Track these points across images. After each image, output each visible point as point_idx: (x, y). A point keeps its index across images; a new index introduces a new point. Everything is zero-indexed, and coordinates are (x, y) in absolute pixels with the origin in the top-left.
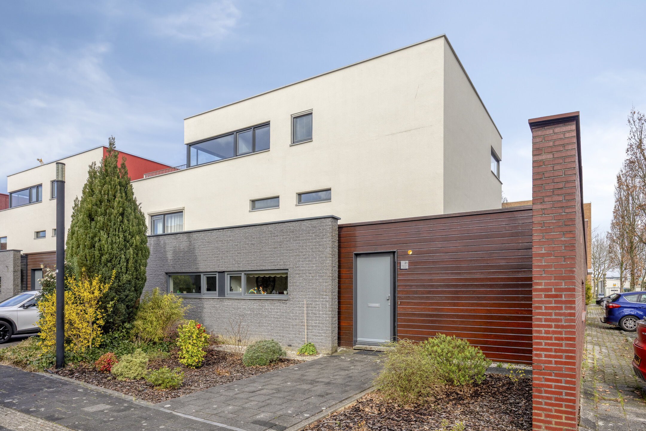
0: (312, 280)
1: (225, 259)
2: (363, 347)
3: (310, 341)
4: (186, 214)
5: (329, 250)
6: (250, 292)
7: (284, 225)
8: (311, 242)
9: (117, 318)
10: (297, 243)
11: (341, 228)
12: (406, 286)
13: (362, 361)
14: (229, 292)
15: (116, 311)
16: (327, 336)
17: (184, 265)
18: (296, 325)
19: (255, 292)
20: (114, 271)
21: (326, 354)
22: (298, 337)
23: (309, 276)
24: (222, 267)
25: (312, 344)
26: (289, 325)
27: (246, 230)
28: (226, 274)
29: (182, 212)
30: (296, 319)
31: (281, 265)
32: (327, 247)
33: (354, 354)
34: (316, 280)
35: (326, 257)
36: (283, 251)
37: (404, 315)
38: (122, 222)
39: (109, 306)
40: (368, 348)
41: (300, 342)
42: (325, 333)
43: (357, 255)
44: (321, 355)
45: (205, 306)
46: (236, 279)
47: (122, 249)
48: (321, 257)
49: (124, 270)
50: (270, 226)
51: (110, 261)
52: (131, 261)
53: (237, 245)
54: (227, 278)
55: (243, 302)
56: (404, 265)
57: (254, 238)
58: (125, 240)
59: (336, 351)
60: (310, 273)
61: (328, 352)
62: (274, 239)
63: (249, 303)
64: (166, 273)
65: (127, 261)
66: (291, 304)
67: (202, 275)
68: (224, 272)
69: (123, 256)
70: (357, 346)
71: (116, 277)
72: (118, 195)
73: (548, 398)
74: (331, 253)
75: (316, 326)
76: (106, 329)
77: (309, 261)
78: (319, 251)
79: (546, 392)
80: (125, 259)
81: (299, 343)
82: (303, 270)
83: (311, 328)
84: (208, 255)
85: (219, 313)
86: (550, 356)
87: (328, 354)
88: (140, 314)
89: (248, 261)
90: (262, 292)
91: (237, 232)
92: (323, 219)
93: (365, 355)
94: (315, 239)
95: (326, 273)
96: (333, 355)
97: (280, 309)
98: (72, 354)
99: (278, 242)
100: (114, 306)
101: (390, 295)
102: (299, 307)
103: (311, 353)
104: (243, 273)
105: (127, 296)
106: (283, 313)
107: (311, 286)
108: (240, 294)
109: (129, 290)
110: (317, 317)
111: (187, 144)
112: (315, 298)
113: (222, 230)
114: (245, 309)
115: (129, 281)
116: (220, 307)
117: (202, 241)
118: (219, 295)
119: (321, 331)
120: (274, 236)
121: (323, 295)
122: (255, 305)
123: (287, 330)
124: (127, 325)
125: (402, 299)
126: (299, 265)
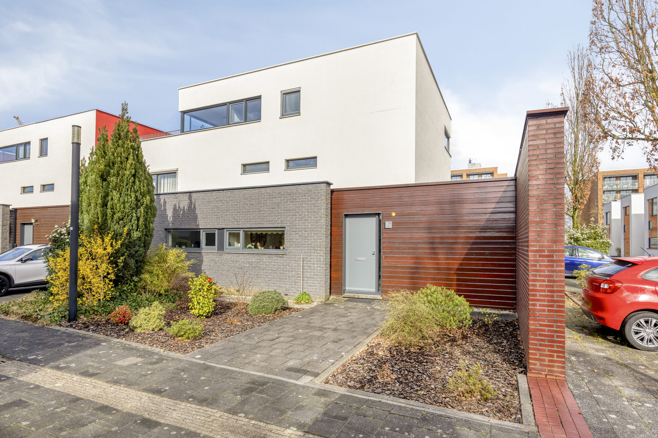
0: (308, 237)
1: (224, 217)
2: (351, 295)
3: (305, 290)
4: (179, 174)
5: (323, 211)
6: (248, 247)
7: (282, 188)
8: (306, 204)
9: (126, 272)
10: (294, 204)
11: (332, 191)
12: (390, 242)
13: (355, 308)
14: (228, 247)
15: (126, 265)
16: (321, 286)
17: (184, 222)
18: (292, 277)
19: (253, 247)
20: (126, 229)
21: (320, 302)
22: (294, 287)
23: (305, 234)
24: (222, 224)
25: (307, 293)
26: (286, 276)
27: (245, 191)
28: (225, 230)
29: (176, 173)
30: (292, 271)
31: (278, 224)
32: (321, 208)
33: (345, 301)
34: (311, 237)
35: (320, 217)
36: (281, 211)
37: (388, 267)
38: (134, 182)
39: (120, 261)
40: (356, 296)
41: (295, 291)
42: (319, 283)
43: (346, 216)
44: (315, 303)
45: (204, 259)
46: (235, 236)
47: (134, 208)
48: (316, 217)
49: (135, 227)
50: (268, 189)
51: (122, 219)
52: (141, 219)
53: (237, 205)
54: (226, 234)
55: (242, 256)
56: (389, 225)
57: (253, 199)
58: (136, 200)
59: (328, 299)
60: (306, 231)
61: (321, 300)
62: (272, 200)
63: (248, 256)
64: (166, 229)
65: (138, 219)
66: (288, 258)
67: (201, 231)
68: (223, 229)
69: (134, 215)
70: (346, 295)
71: (127, 234)
72: (131, 157)
73: (542, 340)
74: (325, 213)
75: (310, 278)
76: (116, 282)
77: (305, 220)
78: (314, 212)
79: (540, 335)
80: (137, 216)
81: (295, 293)
82: (299, 228)
83: (306, 279)
84: (208, 213)
85: (218, 266)
86: (544, 306)
87: (322, 302)
88: (147, 268)
89: (247, 219)
90: (260, 248)
91: (237, 193)
92: (318, 184)
93: (355, 302)
94: (311, 201)
95: (320, 231)
96: (327, 304)
97: (277, 263)
98: (84, 308)
99: (275, 203)
100: (125, 262)
101: (375, 250)
102: (295, 260)
103: (307, 301)
104: (242, 230)
105: (136, 252)
106: (280, 265)
107: (306, 242)
108: (238, 249)
109: (139, 246)
110: (312, 269)
111: (181, 112)
112: (310, 253)
113: (222, 191)
114: (244, 262)
115: (140, 238)
116: (219, 260)
117: (202, 200)
118: (218, 250)
119: (315, 282)
120: (272, 198)
121: (317, 250)
122: (254, 259)
123: (283, 281)
124: (135, 279)
125: (387, 254)
126: (295, 223)
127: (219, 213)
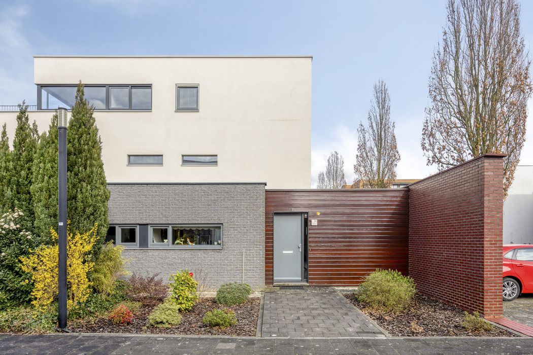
0: (247, 232)
6: (176, 243)
7: (218, 186)
8: (245, 202)
10: (232, 202)
11: (267, 191)
12: (315, 237)
19: (182, 243)
20: (96, 224)
21: (261, 292)
23: (244, 230)
26: (224, 270)
27: (176, 187)
28: (149, 226)
30: (230, 265)
31: (215, 220)
34: (250, 232)
35: (259, 215)
37: (314, 258)
40: (286, 284)
42: (260, 275)
43: (275, 214)
46: (161, 232)
48: (255, 215)
50: (203, 186)
53: (166, 200)
54: (150, 230)
56: (314, 222)
57: (185, 195)
60: (245, 228)
62: (208, 198)
63: (180, 252)
66: (227, 253)
67: (117, 227)
68: (147, 224)
70: (275, 284)
74: (264, 211)
75: (251, 270)
77: (243, 217)
78: (253, 210)
82: (238, 225)
83: (246, 271)
84: (127, 207)
85: (142, 263)
89: (178, 215)
91: (165, 188)
92: (256, 185)
94: (249, 200)
95: (260, 228)
97: (215, 258)
101: (301, 244)
102: (235, 255)
104: (170, 226)
106: (218, 260)
107: (245, 238)
108: (167, 245)
110: (252, 262)
111: (38, 85)
112: (250, 247)
113: (146, 185)
114: (174, 258)
118: (140, 246)
119: (255, 274)
120: (207, 195)
121: (256, 245)
122: (187, 255)
123: (222, 275)
125: (313, 247)
126: (234, 220)
127: (143, 207)
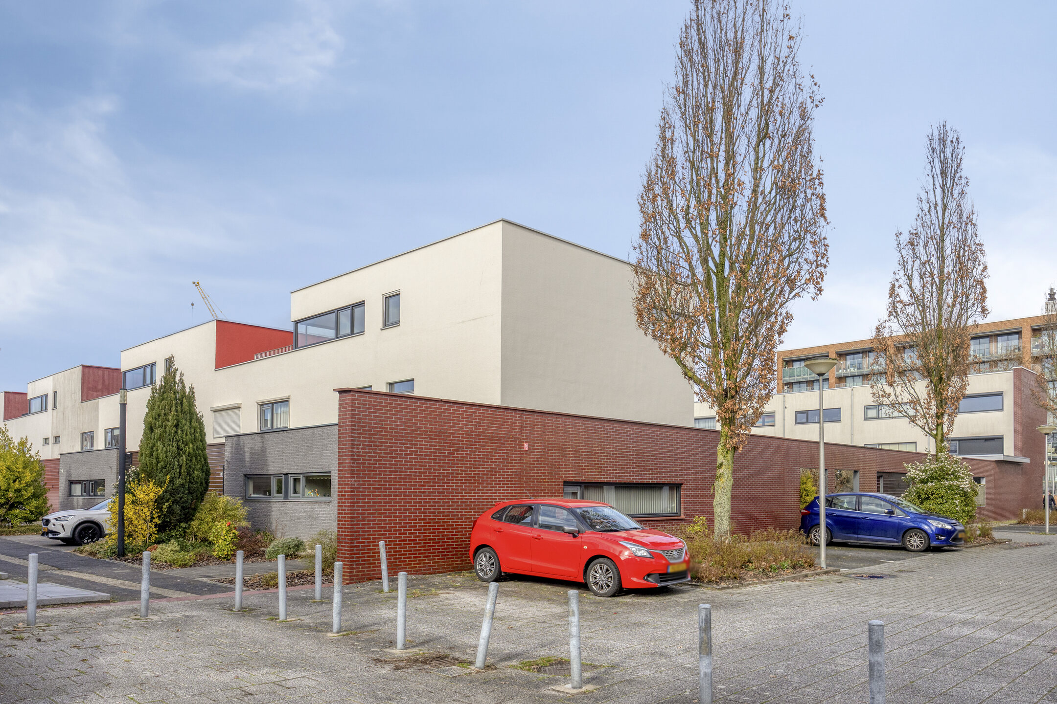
1: (289, 462)
4: (292, 403)
9: (172, 518)
14: (291, 495)
15: (171, 510)
17: (258, 467)
20: (168, 476)
28: (289, 476)
29: (288, 401)
31: (328, 469)
36: (328, 454)
38: (176, 432)
39: (164, 507)
45: (273, 509)
46: (297, 481)
47: (176, 457)
49: (177, 475)
51: (165, 468)
52: (183, 467)
54: (290, 481)
55: (300, 504)
58: (178, 449)
62: (322, 442)
64: (245, 475)
65: (180, 467)
67: (272, 476)
68: (288, 474)
69: (176, 463)
71: (170, 482)
72: (173, 409)
76: (161, 528)
80: (178, 465)
84: (276, 456)
88: (198, 515)
90: (316, 495)
99: (324, 445)
100: (170, 507)
104: (301, 475)
105: (181, 498)
108: (299, 497)
109: (183, 493)
111: (294, 322)
115: (183, 485)
118: (284, 497)
124: (183, 525)
127: (284, 456)
